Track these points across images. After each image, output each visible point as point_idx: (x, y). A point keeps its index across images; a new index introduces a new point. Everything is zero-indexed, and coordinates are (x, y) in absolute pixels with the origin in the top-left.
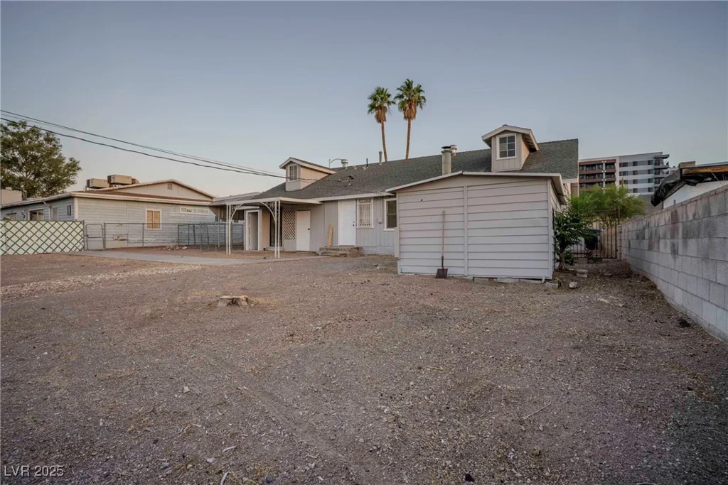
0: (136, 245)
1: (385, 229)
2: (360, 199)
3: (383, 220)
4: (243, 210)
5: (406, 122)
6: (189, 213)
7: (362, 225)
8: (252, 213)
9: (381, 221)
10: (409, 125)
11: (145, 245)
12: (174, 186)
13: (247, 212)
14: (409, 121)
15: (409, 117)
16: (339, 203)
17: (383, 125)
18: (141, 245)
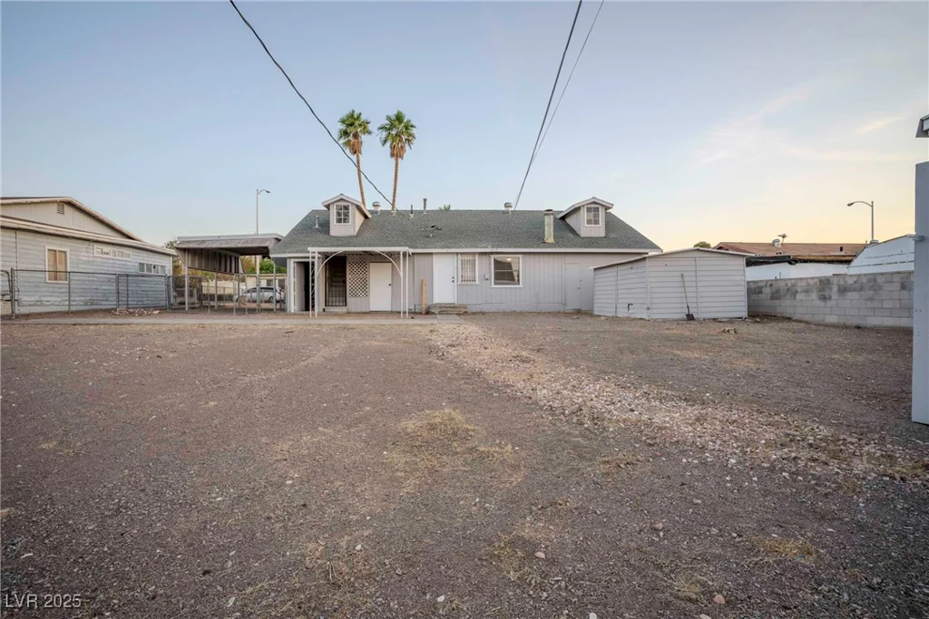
0: (59, 309)
1: (493, 286)
2: (462, 253)
3: (490, 276)
4: (285, 259)
5: (393, 160)
6: (106, 256)
7: (465, 282)
8: (298, 263)
9: (487, 277)
10: (397, 165)
11: (73, 308)
12: (67, 208)
13: (292, 260)
14: (397, 160)
15: (397, 154)
16: (434, 256)
17: (358, 157)
18: (66, 309)
